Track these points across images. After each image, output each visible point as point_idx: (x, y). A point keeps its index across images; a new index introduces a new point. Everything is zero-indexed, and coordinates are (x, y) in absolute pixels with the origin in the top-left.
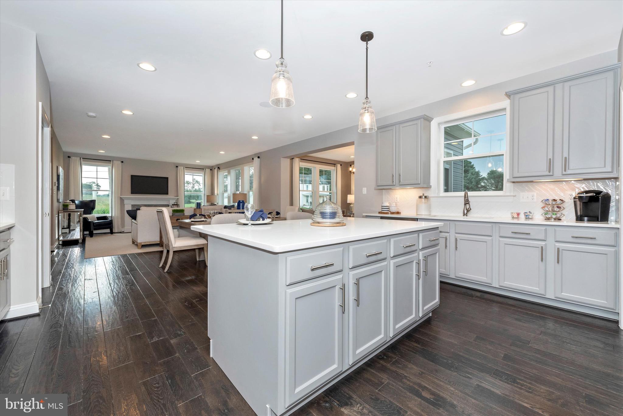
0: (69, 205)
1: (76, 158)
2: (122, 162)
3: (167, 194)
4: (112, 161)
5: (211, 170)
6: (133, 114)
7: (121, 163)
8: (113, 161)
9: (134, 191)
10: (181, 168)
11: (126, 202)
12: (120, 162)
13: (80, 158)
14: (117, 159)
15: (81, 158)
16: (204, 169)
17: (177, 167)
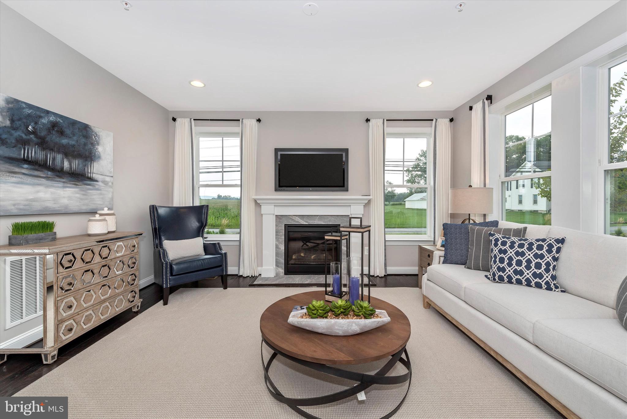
4: (241, 121)
5: (452, 120)
7: (257, 124)
8: (242, 119)
10: (375, 124)
11: (265, 209)
12: (254, 122)
13: (191, 120)
16: (434, 120)
17: (368, 120)
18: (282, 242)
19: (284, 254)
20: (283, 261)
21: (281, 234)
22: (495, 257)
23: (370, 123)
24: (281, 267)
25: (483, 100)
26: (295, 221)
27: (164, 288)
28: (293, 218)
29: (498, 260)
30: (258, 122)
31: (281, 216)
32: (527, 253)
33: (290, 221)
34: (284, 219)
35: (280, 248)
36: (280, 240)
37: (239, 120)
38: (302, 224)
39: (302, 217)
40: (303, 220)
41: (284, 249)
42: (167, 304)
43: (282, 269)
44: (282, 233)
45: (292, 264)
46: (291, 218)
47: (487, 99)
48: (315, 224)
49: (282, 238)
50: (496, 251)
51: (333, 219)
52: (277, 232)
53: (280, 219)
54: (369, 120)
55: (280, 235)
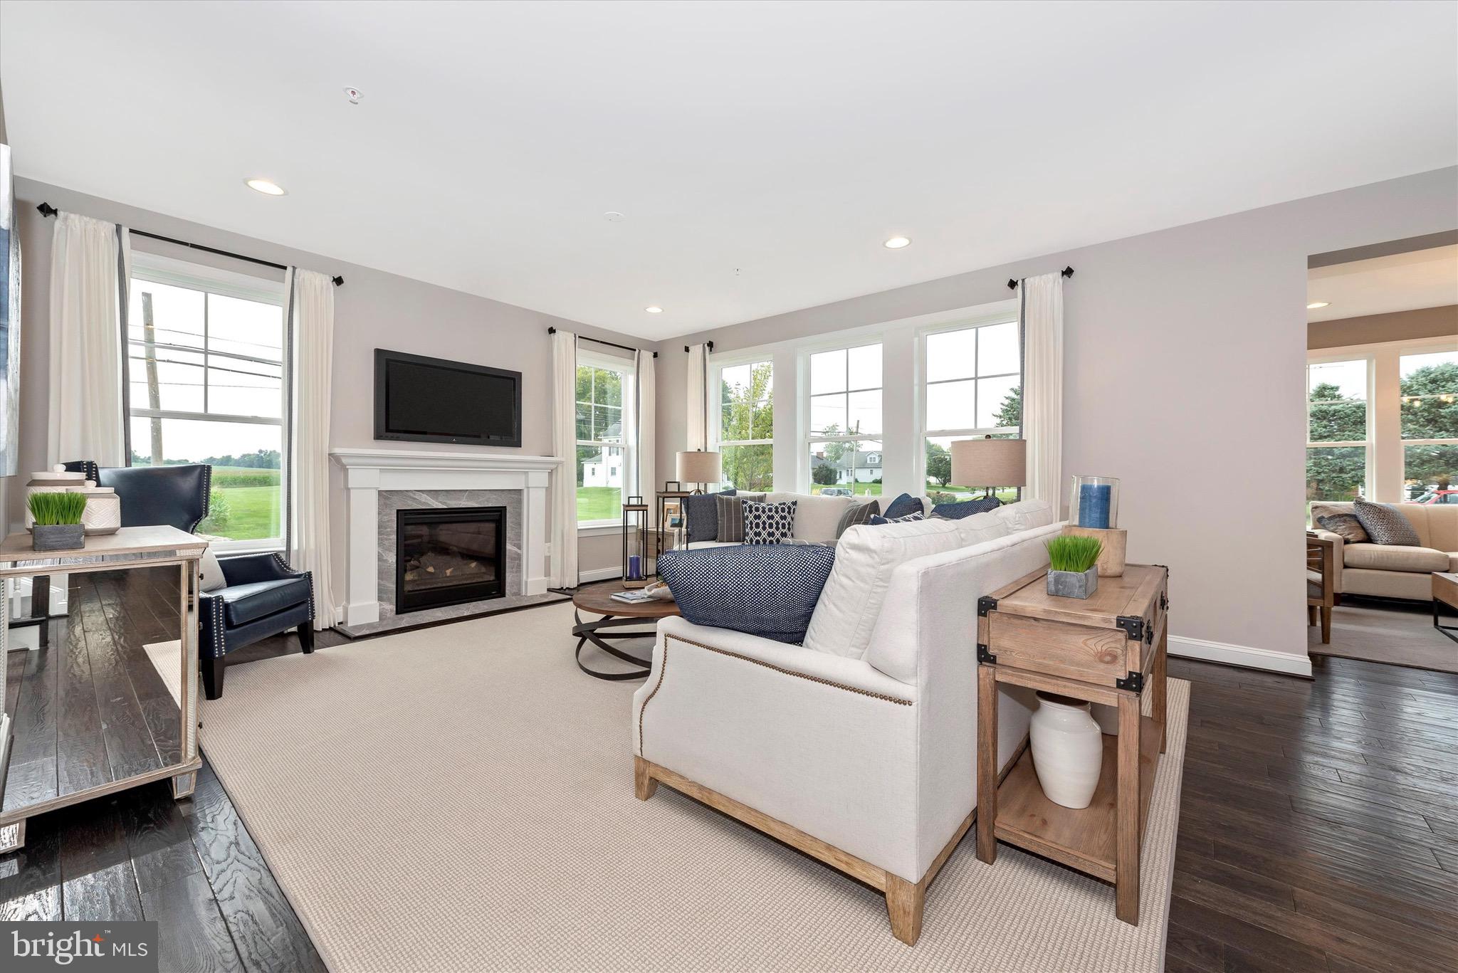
0: (89, 502)
1: (91, 223)
2: (339, 281)
4: (290, 270)
5: (655, 355)
7: (332, 286)
8: (294, 268)
10: (563, 340)
11: (356, 477)
12: (326, 282)
13: (118, 229)
15: (125, 231)
16: (637, 351)
17: (552, 331)
18: (391, 546)
19: (395, 572)
20: (394, 587)
21: (389, 530)
22: (751, 523)
23: (555, 336)
24: (389, 600)
25: (704, 344)
26: (420, 502)
27: (217, 658)
28: (415, 497)
29: (754, 526)
30: (334, 283)
31: (389, 493)
32: (775, 515)
33: (410, 502)
34: (395, 498)
35: (386, 561)
36: (386, 543)
37: (285, 268)
38: (435, 507)
39: (434, 493)
40: (437, 500)
41: (395, 561)
42: (221, 696)
43: (391, 603)
44: (390, 527)
45: (409, 591)
46: (411, 497)
47: (708, 345)
48: (461, 506)
49: (390, 539)
50: (751, 517)
51: (495, 496)
52: (381, 526)
53: (386, 498)
54: (554, 331)
55: (388, 532)
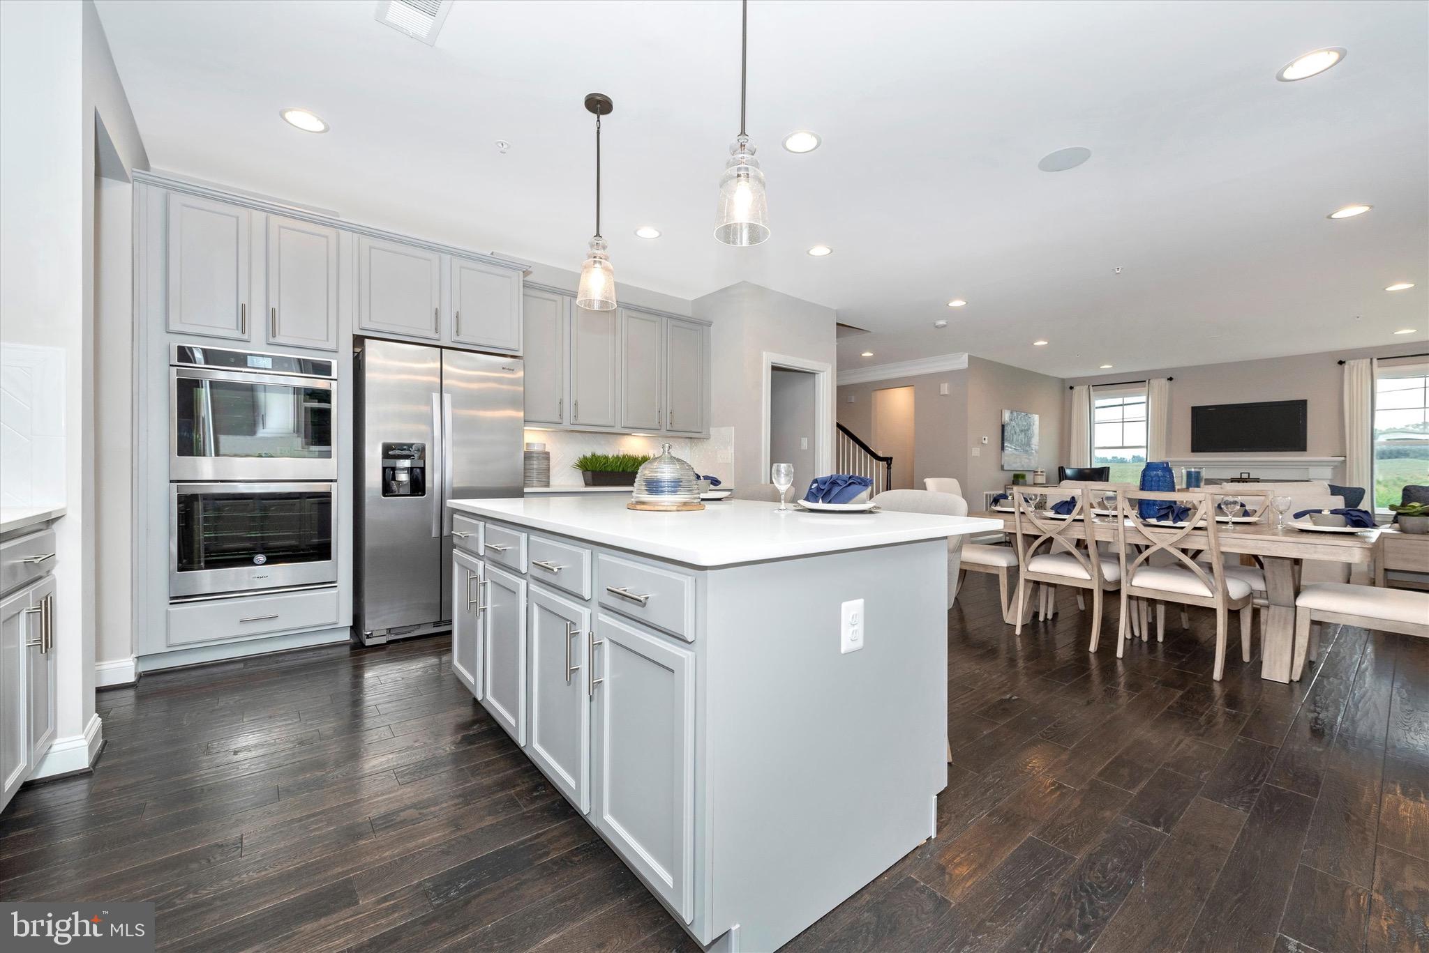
1: (1081, 387)
2: (1171, 379)
3: (1304, 449)
4: (1147, 381)
6: (967, 303)
7: (1168, 383)
8: (1149, 380)
9: (1198, 446)
10: (1355, 366)
12: (1164, 381)
14: (1157, 374)
15: (1091, 386)
23: (1345, 366)
30: (1169, 380)
54: (1344, 362)
